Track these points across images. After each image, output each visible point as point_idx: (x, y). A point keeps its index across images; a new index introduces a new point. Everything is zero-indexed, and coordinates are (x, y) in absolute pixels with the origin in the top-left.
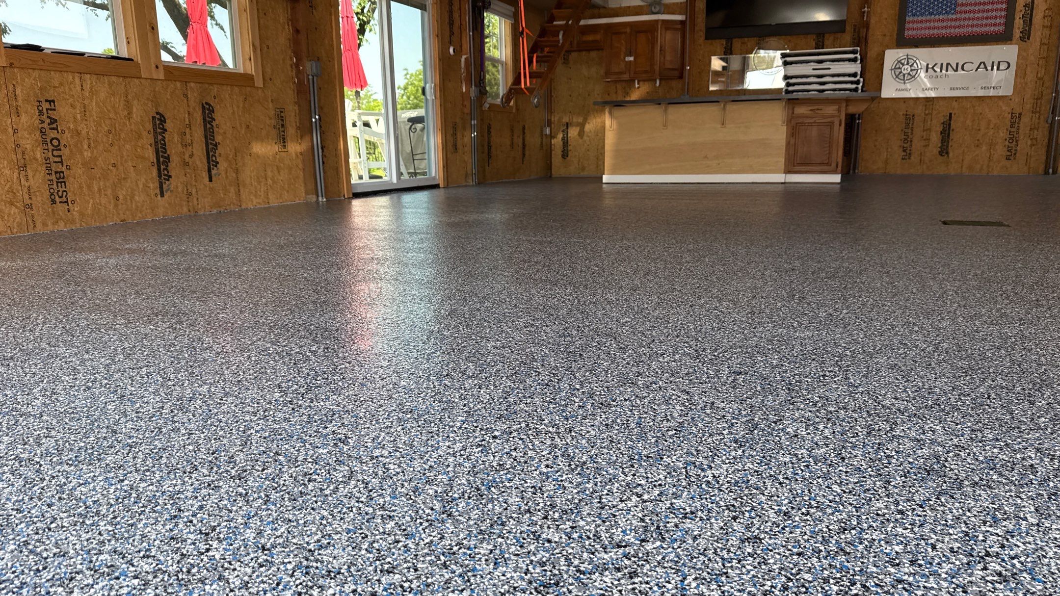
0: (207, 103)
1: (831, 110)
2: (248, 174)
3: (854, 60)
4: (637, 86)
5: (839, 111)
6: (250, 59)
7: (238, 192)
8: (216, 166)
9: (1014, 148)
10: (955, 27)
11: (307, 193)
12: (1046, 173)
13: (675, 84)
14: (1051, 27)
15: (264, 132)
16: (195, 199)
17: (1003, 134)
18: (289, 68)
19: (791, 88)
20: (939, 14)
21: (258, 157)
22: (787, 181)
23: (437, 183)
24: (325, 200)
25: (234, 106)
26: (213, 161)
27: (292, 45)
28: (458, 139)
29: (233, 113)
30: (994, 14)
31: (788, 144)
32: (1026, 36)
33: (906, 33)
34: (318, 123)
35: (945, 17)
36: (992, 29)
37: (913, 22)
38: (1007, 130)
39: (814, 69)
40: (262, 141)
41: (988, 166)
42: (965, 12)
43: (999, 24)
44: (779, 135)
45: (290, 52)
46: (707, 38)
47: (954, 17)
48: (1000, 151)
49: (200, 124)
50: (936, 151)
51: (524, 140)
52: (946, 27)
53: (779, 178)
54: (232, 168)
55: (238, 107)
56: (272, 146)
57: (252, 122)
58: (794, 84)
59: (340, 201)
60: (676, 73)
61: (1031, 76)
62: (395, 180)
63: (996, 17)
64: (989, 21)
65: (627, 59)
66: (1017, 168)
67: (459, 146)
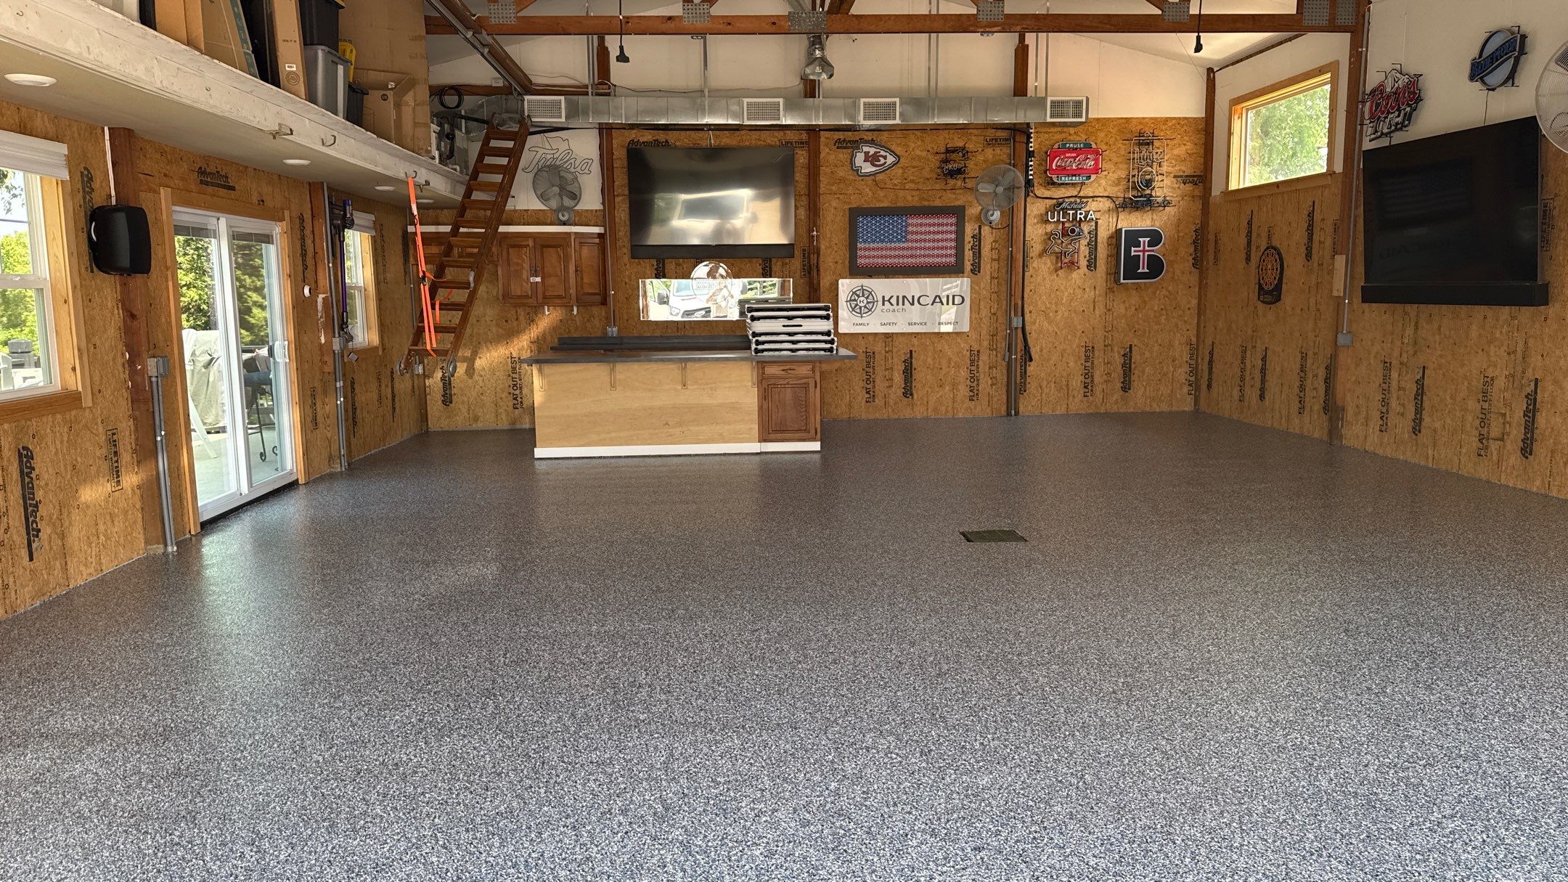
0: (24, 448)
1: (804, 370)
2: (76, 533)
3: (827, 317)
4: (547, 313)
5: (814, 371)
6: (74, 369)
7: (65, 568)
8: (37, 536)
9: (976, 388)
10: (908, 257)
11: (147, 542)
12: (1009, 414)
13: (598, 311)
14: (998, 260)
15: (94, 469)
16: (13, 593)
17: (964, 373)
18: (121, 368)
19: (760, 347)
20: (891, 241)
21: (88, 507)
22: (763, 450)
23: (295, 478)
24: (175, 548)
25: (58, 442)
26: (33, 529)
27: (123, 335)
28: (318, 410)
29: (56, 453)
30: (945, 244)
31: (761, 408)
32: (976, 269)
33: (859, 261)
34: (164, 441)
35: (897, 245)
36: (944, 259)
37: (865, 249)
38: (967, 368)
39: (784, 326)
40: (92, 482)
41: (953, 408)
42: (916, 241)
43: (951, 255)
44: (749, 398)
45: (121, 347)
46: (633, 257)
47: (905, 245)
48: (963, 391)
49: (17, 480)
50: (900, 392)
51: (393, 388)
52: (899, 256)
53: (756, 447)
54: (57, 533)
55: (62, 442)
56: (103, 485)
57: (79, 459)
58: (763, 343)
59: (186, 540)
60: (598, 298)
61: (985, 312)
62: (245, 490)
63: (946, 248)
64: (940, 252)
65: (532, 279)
66: (981, 409)
67: (320, 419)
